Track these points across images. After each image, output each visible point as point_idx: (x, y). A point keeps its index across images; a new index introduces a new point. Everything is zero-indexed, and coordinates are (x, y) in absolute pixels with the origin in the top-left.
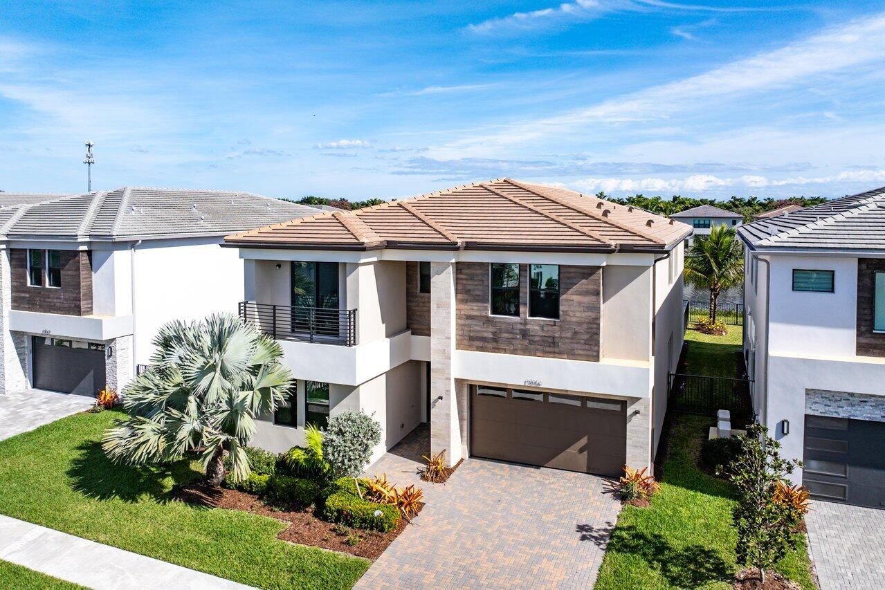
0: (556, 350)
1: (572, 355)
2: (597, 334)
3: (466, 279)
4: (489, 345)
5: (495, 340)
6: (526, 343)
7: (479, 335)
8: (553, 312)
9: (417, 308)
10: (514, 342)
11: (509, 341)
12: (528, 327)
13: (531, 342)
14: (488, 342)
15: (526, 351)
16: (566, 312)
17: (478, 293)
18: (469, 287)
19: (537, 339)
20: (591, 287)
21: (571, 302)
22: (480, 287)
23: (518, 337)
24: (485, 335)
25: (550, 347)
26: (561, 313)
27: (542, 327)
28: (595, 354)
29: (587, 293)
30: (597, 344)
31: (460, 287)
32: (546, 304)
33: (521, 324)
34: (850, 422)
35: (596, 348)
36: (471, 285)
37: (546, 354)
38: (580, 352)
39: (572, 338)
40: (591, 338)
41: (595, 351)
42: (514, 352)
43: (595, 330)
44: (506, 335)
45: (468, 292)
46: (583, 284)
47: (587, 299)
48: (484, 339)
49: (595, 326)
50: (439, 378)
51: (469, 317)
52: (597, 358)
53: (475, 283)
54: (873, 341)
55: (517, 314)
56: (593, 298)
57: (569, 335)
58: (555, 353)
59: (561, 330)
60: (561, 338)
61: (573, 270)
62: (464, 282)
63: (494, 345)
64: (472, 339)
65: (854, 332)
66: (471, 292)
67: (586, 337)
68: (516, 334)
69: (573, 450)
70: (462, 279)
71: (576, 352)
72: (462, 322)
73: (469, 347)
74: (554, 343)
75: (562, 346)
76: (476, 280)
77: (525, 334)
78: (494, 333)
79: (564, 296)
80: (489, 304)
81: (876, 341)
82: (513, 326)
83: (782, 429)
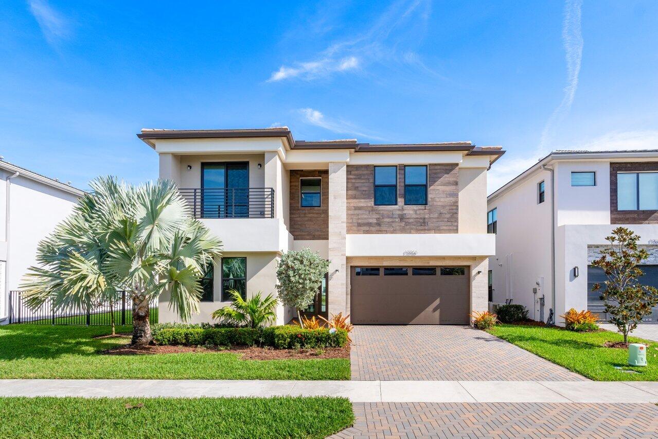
0: (426, 228)
1: (438, 230)
2: (457, 213)
3: (354, 179)
4: (372, 228)
5: (379, 224)
6: (403, 224)
7: (366, 221)
9: (298, 219)
10: (394, 225)
11: (390, 224)
12: (405, 212)
13: (407, 224)
14: (372, 226)
15: (403, 231)
16: (433, 199)
17: (365, 189)
18: (357, 185)
19: (411, 220)
20: (452, 179)
21: (437, 192)
22: (366, 184)
23: (397, 220)
24: (371, 221)
25: (422, 226)
26: (429, 199)
27: (415, 211)
28: (455, 228)
29: (449, 184)
30: (456, 220)
31: (350, 185)
32: (417, 195)
33: (399, 210)
35: (456, 224)
36: (359, 183)
37: (418, 231)
38: (445, 228)
39: (438, 218)
40: (452, 217)
41: (455, 226)
42: (394, 232)
43: (455, 211)
44: (388, 220)
45: (356, 188)
46: (446, 177)
47: (448, 189)
48: (369, 224)
49: (455, 208)
50: (335, 255)
51: (357, 208)
52: (456, 231)
53: (362, 181)
54: (618, 216)
55: (394, 204)
56: (454, 187)
57: (436, 215)
58: (425, 230)
59: (430, 212)
60: (430, 218)
61: (439, 167)
62: (353, 181)
63: (378, 228)
64: (359, 225)
66: (359, 189)
67: (448, 216)
68: (395, 218)
70: (351, 179)
71: (441, 228)
72: (351, 212)
73: (358, 232)
74: (424, 222)
75: (431, 224)
76: (363, 179)
77: (402, 218)
78: (378, 219)
79: (432, 187)
80: (373, 197)
81: (620, 215)
82: (392, 213)
83: (575, 275)
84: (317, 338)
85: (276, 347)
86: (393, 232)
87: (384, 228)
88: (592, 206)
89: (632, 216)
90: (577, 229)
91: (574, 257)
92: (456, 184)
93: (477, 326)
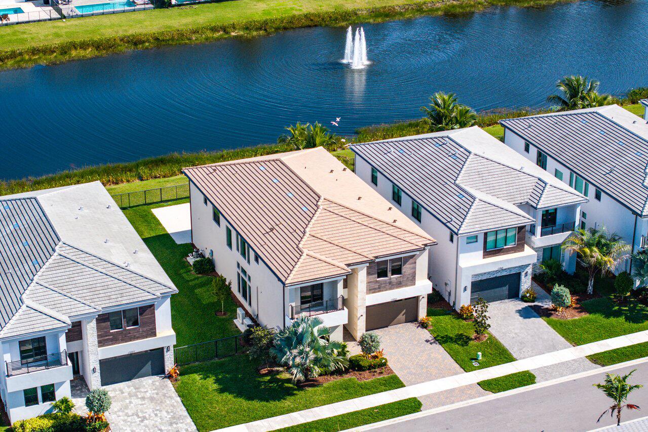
1: (406, 285)
2: (415, 276)
4: (376, 290)
5: (379, 288)
6: (390, 286)
7: (373, 287)
8: (400, 273)
10: (386, 287)
11: (384, 287)
12: (391, 280)
13: (392, 285)
15: (391, 289)
16: (405, 272)
19: (395, 283)
20: (413, 261)
21: (406, 269)
22: (374, 270)
23: (388, 284)
24: (376, 287)
25: (399, 285)
26: (403, 272)
27: (396, 279)
29: (412, 263)
30: (415, 280)
32: (397, 271)
33: (388, 279)
34: (481, 281)
36: (372, 271)
37: (397, 287)
38: (409, 284)
39: (407, 280)
40: (413, 278)
41: (414, 282)
44: (384, 285)
46: (411, 261)
47: (412, 266)
48: (375, 289)
51: (370, 282)
55: (386, 276)
56: (414, 265)
57: (405, 279)
58: (401, 286)
59: (403, 278)
60: (403, 280)
61: (407, 258)
63: (379, 290)
64: (370, 290)
65: (482, 251)
67: (411, 278)
68: (386, 283)
69: (399, 317)
72: (368, 284)
73: (370, 293)
74: (400, 283)
75: (403, 283)
76: (372, 268)
77: (390, 283)
78: (379, 286)
79: (404, 266)
80: (376, 275)
81: (487, 253)
82: (386, 281)
83: (465, 289)
84: (379, 365)
86: (386, 290)
87: (381, 289)
88: (476, 250)
89: (492, 252)
90: (467, 268)
91: (466, 281)
92: (415, 263)
93: (423, 325)
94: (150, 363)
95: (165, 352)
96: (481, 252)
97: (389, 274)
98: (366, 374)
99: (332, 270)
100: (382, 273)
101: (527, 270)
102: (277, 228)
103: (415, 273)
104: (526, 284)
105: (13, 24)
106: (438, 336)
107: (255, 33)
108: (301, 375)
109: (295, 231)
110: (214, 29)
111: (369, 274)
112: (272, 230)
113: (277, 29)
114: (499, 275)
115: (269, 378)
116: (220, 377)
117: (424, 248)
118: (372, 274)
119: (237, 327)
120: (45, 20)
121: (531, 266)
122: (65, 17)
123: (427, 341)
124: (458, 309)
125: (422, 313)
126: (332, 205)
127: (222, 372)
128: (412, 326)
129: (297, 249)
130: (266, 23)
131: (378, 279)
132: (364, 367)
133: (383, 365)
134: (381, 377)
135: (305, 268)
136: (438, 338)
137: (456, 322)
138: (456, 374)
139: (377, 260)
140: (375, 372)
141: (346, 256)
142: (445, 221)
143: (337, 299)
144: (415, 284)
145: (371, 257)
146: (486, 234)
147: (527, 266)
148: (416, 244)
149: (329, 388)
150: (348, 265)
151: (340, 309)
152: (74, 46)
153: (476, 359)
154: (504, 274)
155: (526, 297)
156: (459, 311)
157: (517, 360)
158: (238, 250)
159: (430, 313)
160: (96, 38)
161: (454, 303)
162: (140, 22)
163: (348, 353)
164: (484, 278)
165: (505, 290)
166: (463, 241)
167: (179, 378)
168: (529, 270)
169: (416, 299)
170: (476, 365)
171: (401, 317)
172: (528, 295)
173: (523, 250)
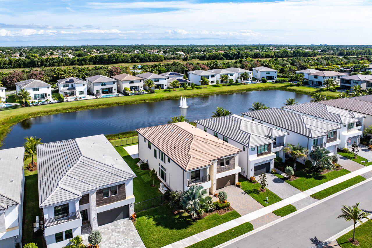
1: (231, 169)
5: (221, 171)
8: (229, 164)
11: (223, 170)
15: (225, 171)
19: (227, 168)
21: (231, 162)
22: (219, 163)
25: (229, 169)
27: (228, 166)
32: (228, 163)
37: (228, 170)
46: (233, 158)
47: (233, 160)
48: (219, 171)
50: (215, 180)
51: (218, 168)
55: (224, 165)
57: (231, 166)
67: (233, 166)
73: (218, 173)
77: (225, 168)
80: (220, 165)
81: (259, 155)
82: (223, 168)
83: (252, 170)
84: (227, 206)
85: (221, 209)
90: (253, 161)
91: (252, 167)
92: (235, 159)
93: (238, 186)
94: (122, 212)
95: (130, 206)
96: (256, 155)
97: (225, 164)
98: (222, 211)
99: (204, 163)
100: (222, 164)
101: (272, 161)
102: (177, 147)
103: (234, 163)
104: (272, 166)
105: (83, 100)
106: (246, 190)
107: (153, 101)
108: (196, 214)
109: (185, 148)
110: (141, 100)
111: (217, 165)
112: (175, 148)
113: (159, 100)
114: (263, 163)
115: (178, 216)
116: (156, 217)
117: (238, 153)
118: (219, 165)
119: (160, 191)
120: (92, 99)
121: (274, 159)
122: (98, 98)
123: (242, 193)
124: (249, 178)
125: (237, 181)
126: (198, 138)
127: (156, 215)
128: (233, 187)
129: (187, 155)
130: (156, 99)
131: (221, 167)
132: (220, 207)
133: (228, 206)
134: (229, 212)
135: (193, 163)
136: (246, 192)
137: (250, 184)
138: (261, 208)
139: (221, 158)
140: (226, 209)
141: (208, 157)
142: (241, 143)
143: (206, 177)
144: (234, 169)
145: (219, 157)
146: (258, 147)
147: (272, 159)
148: (235, 151)
149: (207, 219)
150: (210, 161)
151: (208, 181)
152: (100, 105)
153: (266, 200)
154: (265, 163)
155: (273, 172)
156: (250, 179)
157: (282, 200)
158: (159, 158)
159: (239, 181)
160: (107, 103)
161: (247, 176)
162: (120, 99)
163: (212, 201)
164: (258, 165)
165: (265, 170)
166: (250, 150)
167: (136, 219)
168: (273, 161)
169: (234, 175)
170: (267, 203)
171: (229, 183)
172: (274, 171)
173: (270, 153)
